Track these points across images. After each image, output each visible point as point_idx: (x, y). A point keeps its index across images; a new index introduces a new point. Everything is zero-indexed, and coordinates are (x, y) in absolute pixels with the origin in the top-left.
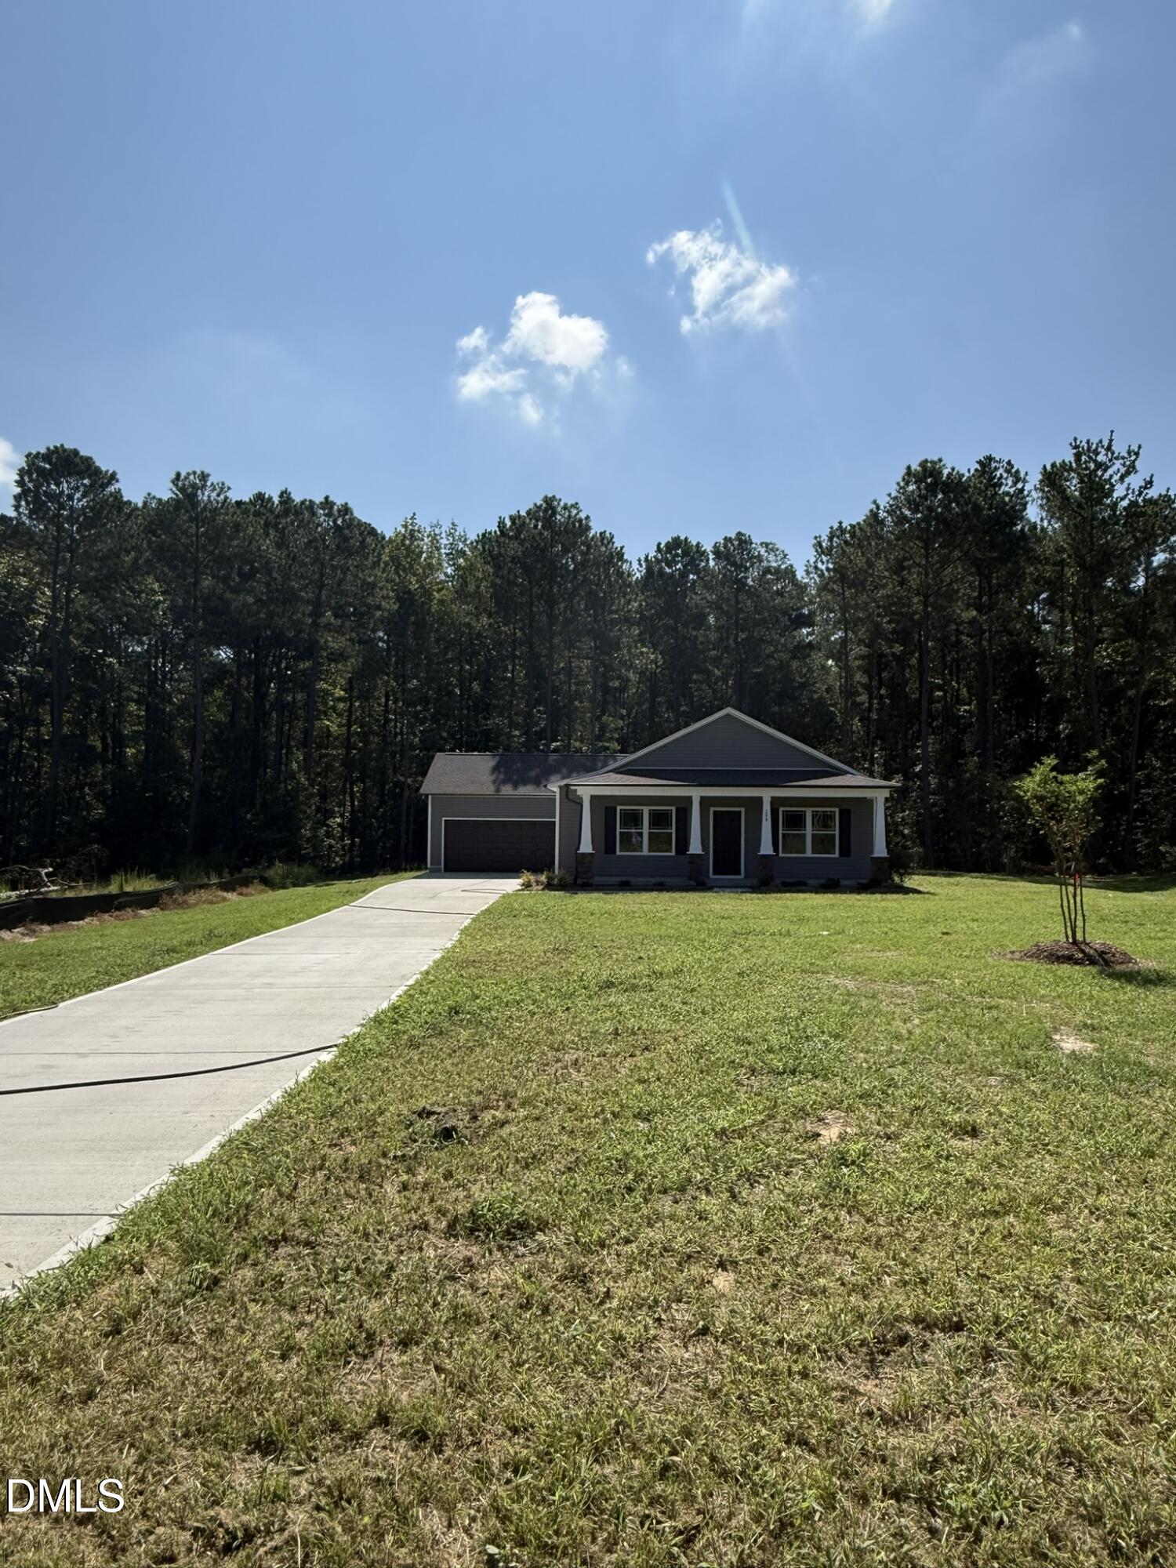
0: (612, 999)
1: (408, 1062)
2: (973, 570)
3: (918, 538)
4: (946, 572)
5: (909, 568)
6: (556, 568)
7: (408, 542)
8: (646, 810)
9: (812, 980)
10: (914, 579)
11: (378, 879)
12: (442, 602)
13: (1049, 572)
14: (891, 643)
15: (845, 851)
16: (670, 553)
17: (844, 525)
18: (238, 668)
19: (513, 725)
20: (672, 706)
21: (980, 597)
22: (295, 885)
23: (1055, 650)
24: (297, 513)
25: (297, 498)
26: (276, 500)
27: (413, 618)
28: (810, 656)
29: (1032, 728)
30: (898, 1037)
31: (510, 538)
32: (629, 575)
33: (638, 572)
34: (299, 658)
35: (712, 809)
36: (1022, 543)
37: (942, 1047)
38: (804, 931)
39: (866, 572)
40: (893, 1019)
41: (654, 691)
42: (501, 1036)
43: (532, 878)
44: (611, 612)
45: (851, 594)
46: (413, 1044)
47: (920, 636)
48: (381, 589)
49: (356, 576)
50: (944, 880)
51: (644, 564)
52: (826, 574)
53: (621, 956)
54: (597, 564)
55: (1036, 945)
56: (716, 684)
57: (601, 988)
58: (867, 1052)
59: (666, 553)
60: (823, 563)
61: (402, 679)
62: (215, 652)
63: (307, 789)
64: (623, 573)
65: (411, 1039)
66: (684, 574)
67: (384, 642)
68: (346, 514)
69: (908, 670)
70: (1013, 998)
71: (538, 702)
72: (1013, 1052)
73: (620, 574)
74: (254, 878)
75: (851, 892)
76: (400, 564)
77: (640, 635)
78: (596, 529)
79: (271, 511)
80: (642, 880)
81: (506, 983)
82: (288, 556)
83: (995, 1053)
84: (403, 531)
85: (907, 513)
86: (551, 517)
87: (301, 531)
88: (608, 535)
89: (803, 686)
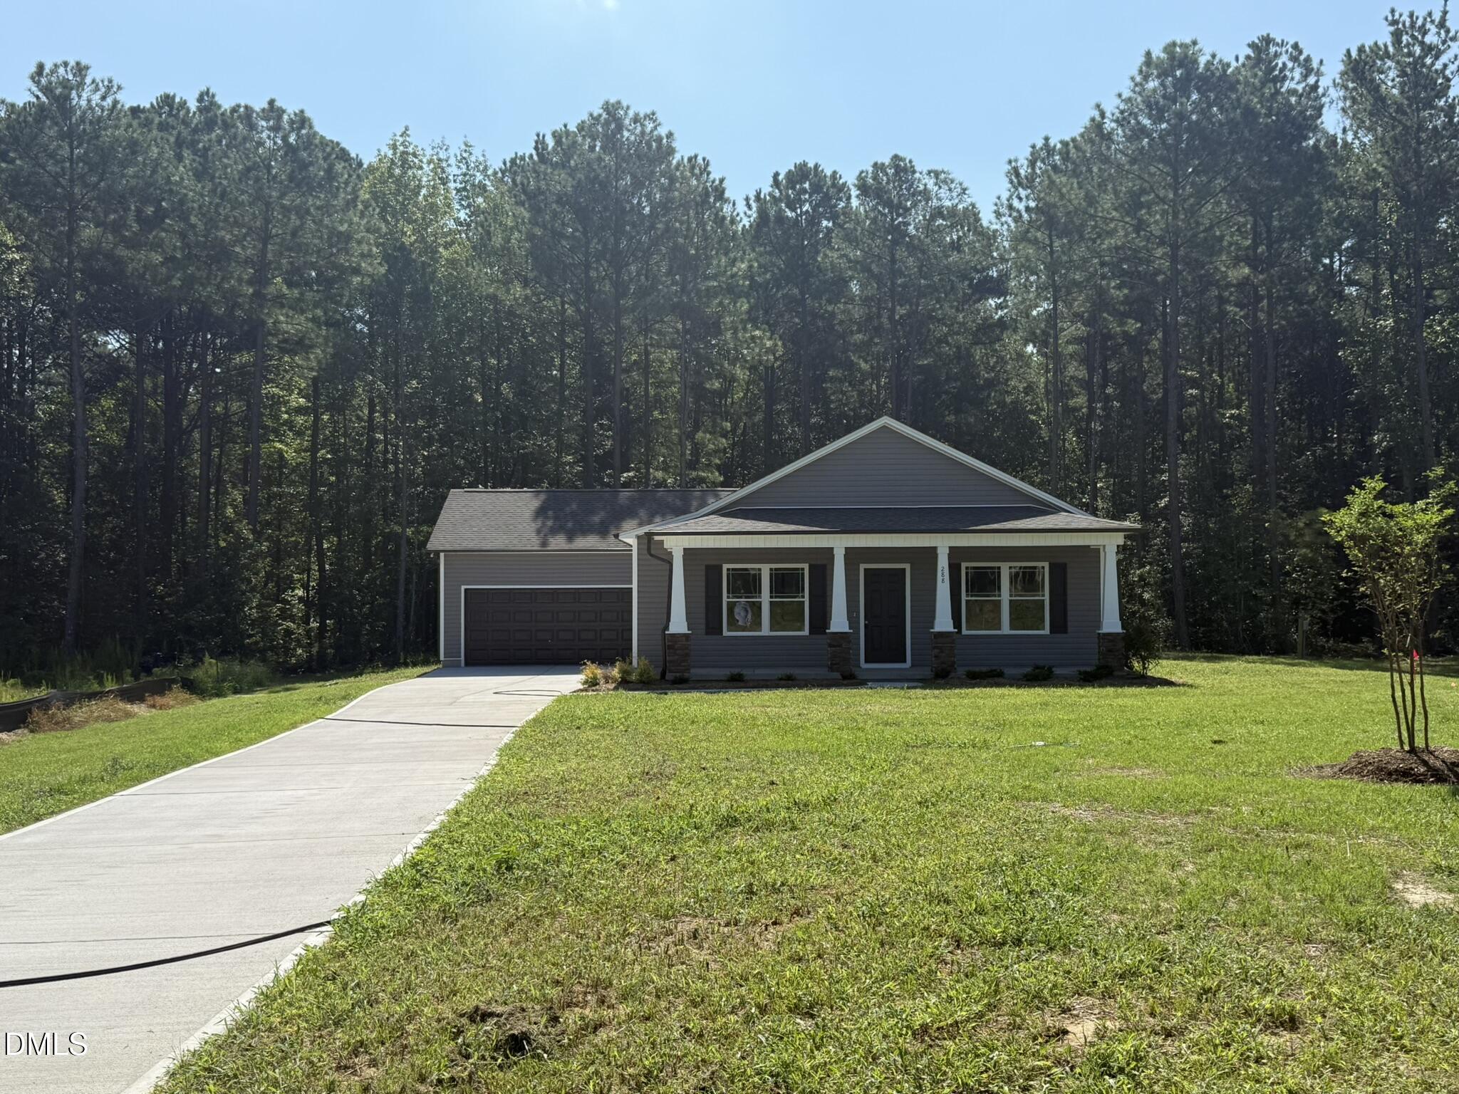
0: (738, 842)
1: (443, 942)
2: (1244, 207)
3: (1163, 160)
4: (1204, 211)
5: (1149, 206)
6: (623, 211)
7: (397, 171)
8: (765, 570)
9: (1030, 810)
10: (1156, 221)
11: (365, 679)
12: (452, 263)
13: (1356, 206)
14: (1122, 317)
15: (1059, 626)
16: (793, 188)
17: (1052, 142)
18: (137, 362)
19: (562, 448)
20: (798, 416)
21: (1255, 245)
22: (236, 691)
23: (1365, 324)
24: (226, 126)
25: (226, 103)
26: (193, 105)
27: (408, 288)
28: (999, 339)
29: (1332, 440)
30: (1166, 891)
31: (555, 166)
32: (733, 222)
33: (746, 218)
34: (235, 348)
35: (862, 567)
36: (1316, 166)
37: (1233, 905)
38: (1009, 739)
39: (1085, 213)
40: (1156, 864)
41: (771, 395)
42: (579, 899)
43: (599, 672)
44: (707, 278)
45: (1062, 246)
46: (446, 915)
47: (1165, 306)
48: (359, 242)
49: (319, 223)
50: (1204, 665)
51: (754, 205)
52: (1026, 216)
53: (743, 782)
54: (685, 206)
55: (1357, 755)
56: (862, 382)
57: (720, 827)
58: (1122, 913)
59: (787, 188)
60: (1020, 199)
61: (396, 381)
62: (101, 339)
63: (251, 546)
64: (724, 218)
65: (445, 909)
66: (813, 220)
67: (365, 323)
68: (302, 127)
69: (1146, 359)
70: (1330, 832)
71: (600, 413)
72: (1337, 909)
73: (719, 220)
74: (174, 681)
75: (1070, 685)
76: (387, 205)
77: (749, 312)
78: (683, 151)
79: (185, 123)
80: (761, 672)
81: (578, 823)
82: (213, 191)
83: (1312, 911)
84: (390, 153)
85: (1146, 122)
86: (614, 135)
87: (233, 154)
88: (700, 160)
89: (990, 384)
